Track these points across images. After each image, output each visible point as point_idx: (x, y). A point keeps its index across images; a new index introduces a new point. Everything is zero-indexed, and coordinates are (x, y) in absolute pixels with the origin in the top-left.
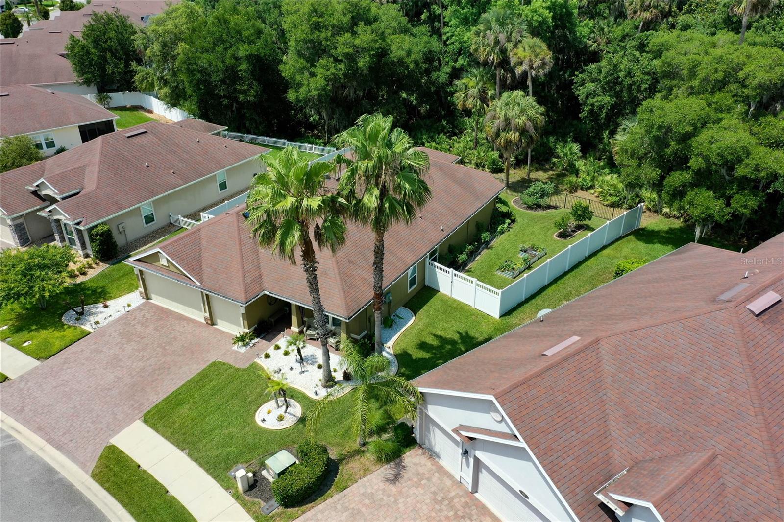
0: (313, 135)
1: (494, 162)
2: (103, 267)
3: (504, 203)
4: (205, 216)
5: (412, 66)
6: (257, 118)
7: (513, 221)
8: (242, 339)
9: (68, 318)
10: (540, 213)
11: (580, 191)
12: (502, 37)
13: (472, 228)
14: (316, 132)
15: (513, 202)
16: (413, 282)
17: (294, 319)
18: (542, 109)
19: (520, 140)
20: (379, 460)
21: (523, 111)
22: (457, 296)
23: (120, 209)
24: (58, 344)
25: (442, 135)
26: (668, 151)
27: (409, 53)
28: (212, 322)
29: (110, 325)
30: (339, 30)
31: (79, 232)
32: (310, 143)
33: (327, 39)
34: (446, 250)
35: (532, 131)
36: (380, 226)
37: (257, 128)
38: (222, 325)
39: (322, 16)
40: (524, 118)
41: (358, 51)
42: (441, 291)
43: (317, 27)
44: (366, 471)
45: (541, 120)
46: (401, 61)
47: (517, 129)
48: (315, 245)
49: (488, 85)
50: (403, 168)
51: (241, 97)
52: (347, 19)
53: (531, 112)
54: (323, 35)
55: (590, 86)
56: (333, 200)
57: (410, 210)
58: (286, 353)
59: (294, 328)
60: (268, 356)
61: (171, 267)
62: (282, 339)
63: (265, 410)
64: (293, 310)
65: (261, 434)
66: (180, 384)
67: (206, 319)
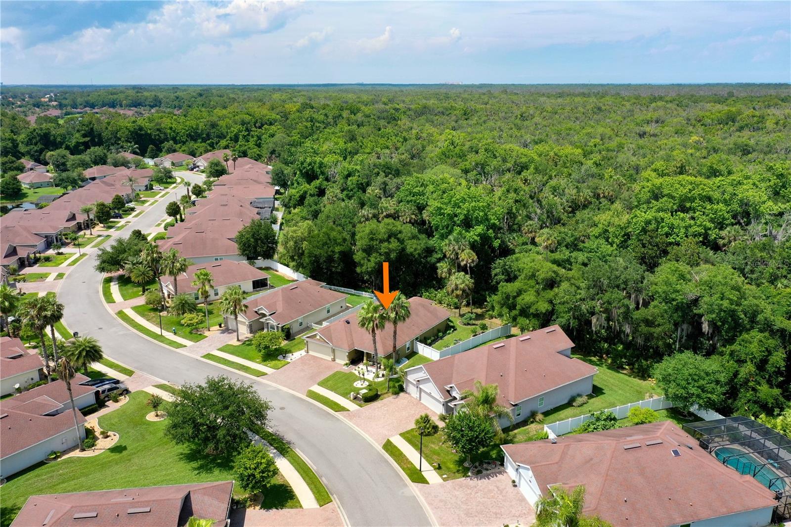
0: (366, 286)
1: (456, 304)
2: (286, 342)
3: (452, 322)
4: (325, 324)
5: (416, 256)
6: (339, 278)
7: (456, 330)
8: (346, 364)
9: (280, 357)
10: (469, 327)
11: (494, 319)
12: (456, 247)
13: (435, 331)
14: (367, 285)
15: (457, 322)
16: (408, 348)
17: (365, 358)
18: (473, 281)
19: (463, 294)
20: (393, 394)
21: (464, 282)
22: (426, 355)
23: (292, 319)
24: (280, 366)
25: (432, 289)
27: (415, 250)
28: (334, 360)
29: (296, 360)
30: (382, 241)
31: (278, 327)
32: (365, 292)
33: (376, 245)
34: (423, 338)
35: (467, 290)
36: (395, 323)
37: (339, 283)
38: (338, 361)
39: (374, 235)
40: (463, 285)
41: (391, 251)
42: (420, 353)
43: (372, 239)
44: (389, 396)
45: (471, 285)
46: (411, 254)
47: (461, 290)
48: (375, 329)
49: (452, 267)
50: (402, 306)
51: (334, 269)
52: (386, 236)
53: (467, 282)
54: (375, 243)
55: (498, 270)
56: (382, 315)
57: (404, 319)
58: (362, 369)
59: (364, 361)
60: (356, 370)
61: (321, 339)
62: (359, 365)
63: (357, 383)
64: (365, 355)
65: (356, 388)
66: (327, 376)
67: (332, 359)
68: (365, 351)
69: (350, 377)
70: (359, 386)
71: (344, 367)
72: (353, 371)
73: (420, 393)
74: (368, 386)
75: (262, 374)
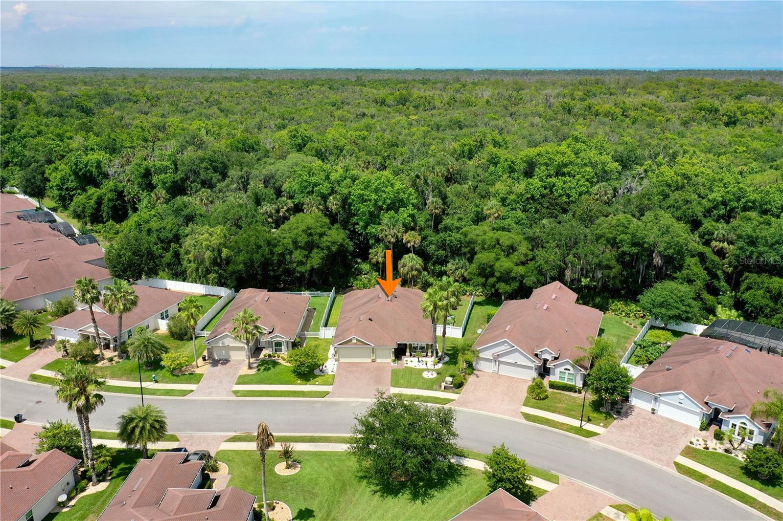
9: (318, 373)
17: (408, 350)
23: (296, 331)
24: (330, 380)
26: (487, 271)
28: (375, 360)
29: (337, 370)
38: (379, 360)
45: (423, 264)
58: (412, 361)
59: (408, 354)
60: (407, 364)
61: (358, 343)
62: (404, 359)
63: (425, 375)
64: (408, 347)
65: (431, 379)
66: (390, 377)
67: (372, 360)
68: (408, 343)
69: (411, 371)
70: (431, 377)
71: (392, 364)
72: (406, 365)
73: (499, 365)
74: (438, 374)
75: (325, 394)
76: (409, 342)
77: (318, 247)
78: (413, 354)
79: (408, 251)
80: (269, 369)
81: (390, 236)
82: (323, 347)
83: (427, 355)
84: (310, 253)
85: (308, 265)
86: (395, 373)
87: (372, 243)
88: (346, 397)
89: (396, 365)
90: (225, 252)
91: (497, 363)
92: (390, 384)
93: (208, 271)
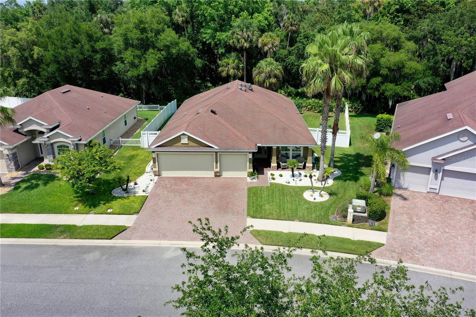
8: (252, 174)
9: (119, 193)
17: (274, 159)
28: (220, 174)
33: (151, 37)
38: (226, 175)
58: (281, 176)
59: (274, 164)
60: (274, 179)
61: (191, 144)
62: (268, 172)
63: (307, 195)
64: (274, 152)
65: (321, 203)
66: (246, 199)
67: (216, 173)
68: (274, 146)
69: (283, 190)
70: (319, 199)
71: (249, 180)
72: (273, 181)
73: (442, 179)
74: (330, 194)
75: (120, 230)
76: (277, 143)
77: (154, 47)
78: (282, 164)
79: (264, 55)
80: (37, 186)
81: (243, 40)
82: (142, 157)
83: (304, 167)
84: (145, 53)
85: (142, 68)
86: (253, 192)
87: (222, 53)
88: (159, 238)
89: (254, 180)
90: (37, 51)
91: (440, 175)
92: (246, 213)
93: (17, 76)
